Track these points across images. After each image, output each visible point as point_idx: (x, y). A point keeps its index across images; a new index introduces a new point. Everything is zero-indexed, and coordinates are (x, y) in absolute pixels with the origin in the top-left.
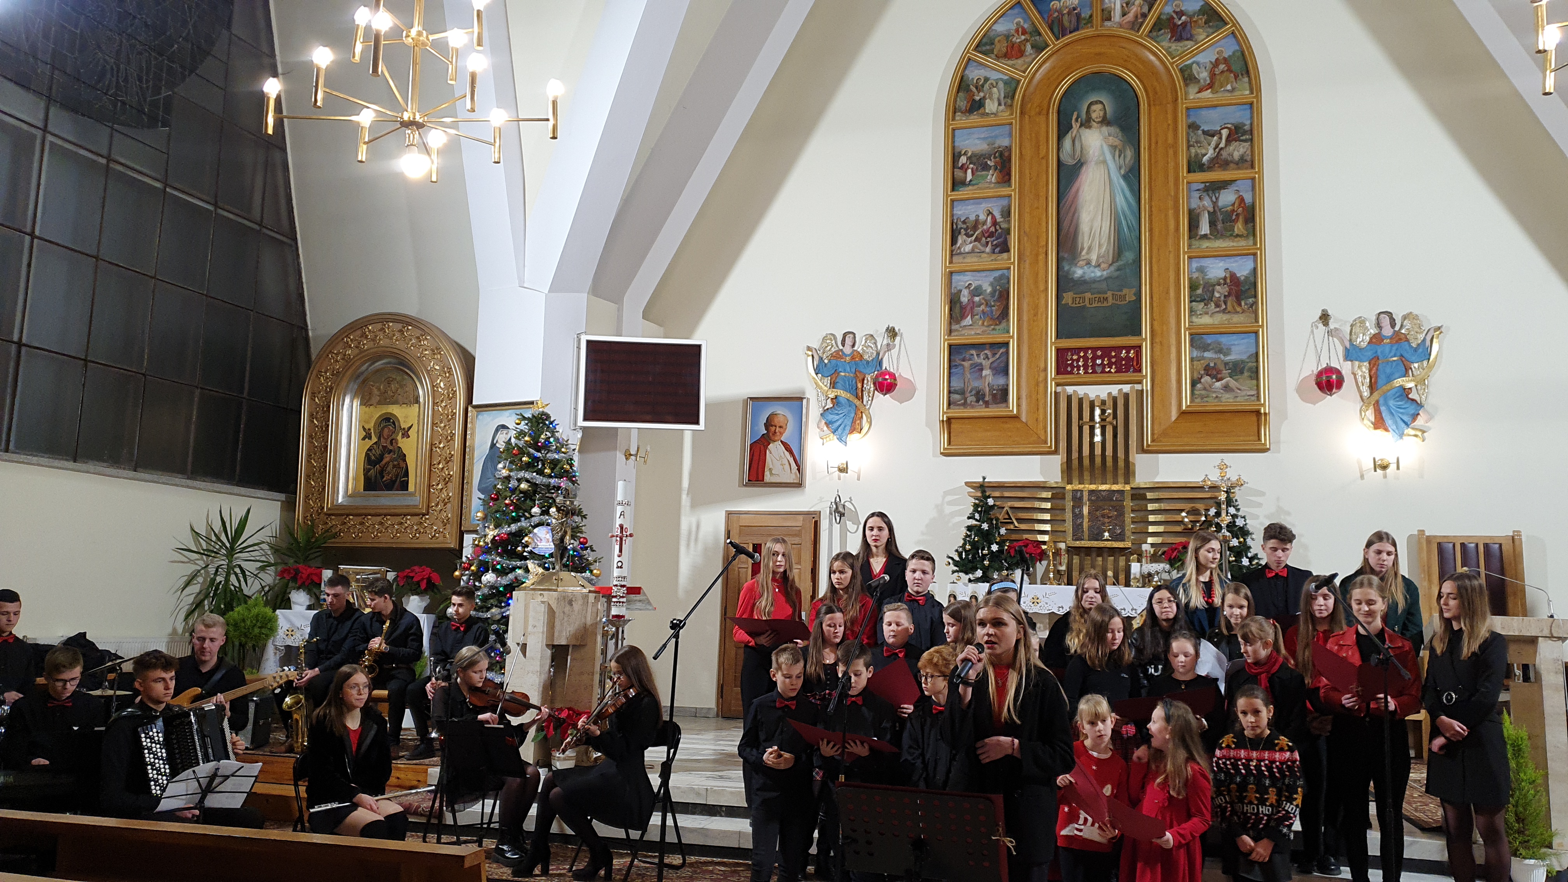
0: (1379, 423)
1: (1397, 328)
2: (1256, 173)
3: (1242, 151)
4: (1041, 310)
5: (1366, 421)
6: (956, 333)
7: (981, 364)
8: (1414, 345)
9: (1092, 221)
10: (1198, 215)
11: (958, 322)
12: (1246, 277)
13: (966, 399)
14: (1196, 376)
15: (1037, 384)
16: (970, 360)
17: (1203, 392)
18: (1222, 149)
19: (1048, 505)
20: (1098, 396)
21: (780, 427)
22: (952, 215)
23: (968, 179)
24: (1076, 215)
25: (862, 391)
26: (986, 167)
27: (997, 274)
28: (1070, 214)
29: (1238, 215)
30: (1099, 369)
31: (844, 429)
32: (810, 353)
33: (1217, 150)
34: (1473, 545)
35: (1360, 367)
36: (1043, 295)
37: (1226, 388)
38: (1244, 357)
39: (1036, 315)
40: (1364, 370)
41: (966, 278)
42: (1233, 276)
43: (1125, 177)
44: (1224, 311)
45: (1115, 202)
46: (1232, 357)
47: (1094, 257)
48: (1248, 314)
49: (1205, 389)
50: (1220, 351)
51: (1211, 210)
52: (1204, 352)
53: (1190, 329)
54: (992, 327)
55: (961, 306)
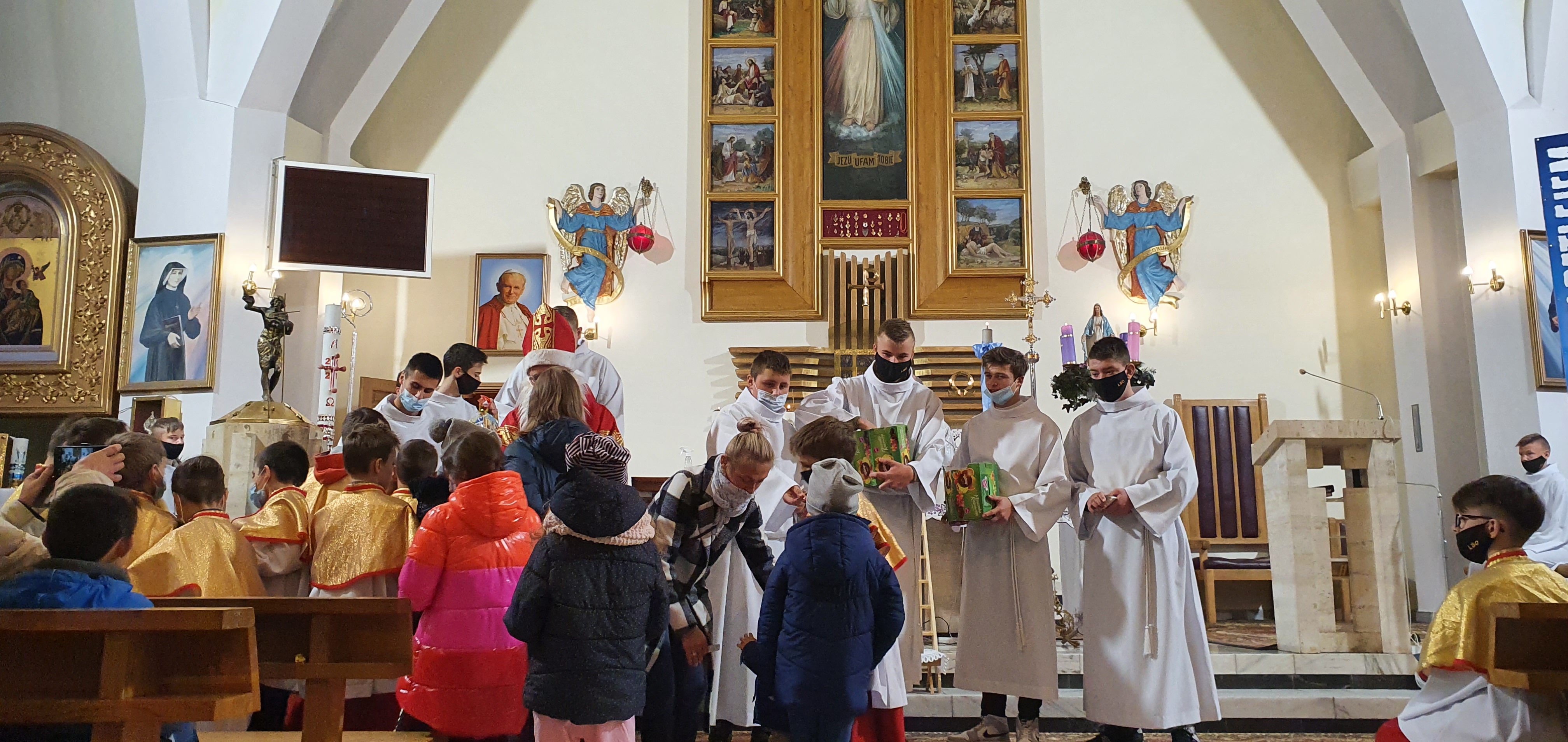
0: (1136, 290)
1: (1152, 198)
2: (1020, 37)
3: (1006, 15)
4: (807, 168)
5: (1123, 288)
6: (718, 190)
7: (745, 223)
8: (1168, 214)
9: (859, 77)
10: (964, 76)
11: (720, 177)
12: (1010, 142)
13: (729, 261)
15: (804, 247)
16: (733, 218)
17: (969, 257)
18: (986, 12)
19: (815, 372)
20: (866, 259)
21: (516, 287)
22: (712, 63)
23: (729, 26)
24: (842, 71)
25: (613, 249)
26: (749, 15)
27: (761, 128)
28: (835, 70)
29: (1002, 79)
30: (866, 233)
31: (592, 291)
32: (552, 206)
33: (982, 13)
34: (1223, 409)
35: (1118, 235)
36: (809, 153)
37: (991, 253)
38: (1009, 222)
39: (801, 174)
40: (1121, 238)
41: (727, 131)
42: (997, 140)
43: (891, 35)
44: (988, 176)
45: (881, 61)
47: (860, 117)
48: (1012, 179)
49: (970, 254)
50: (985, 216)
51: (976, 73)
52: (969, 216)
53: (955, 193)
54: (757, 184)
55: (723, 161)
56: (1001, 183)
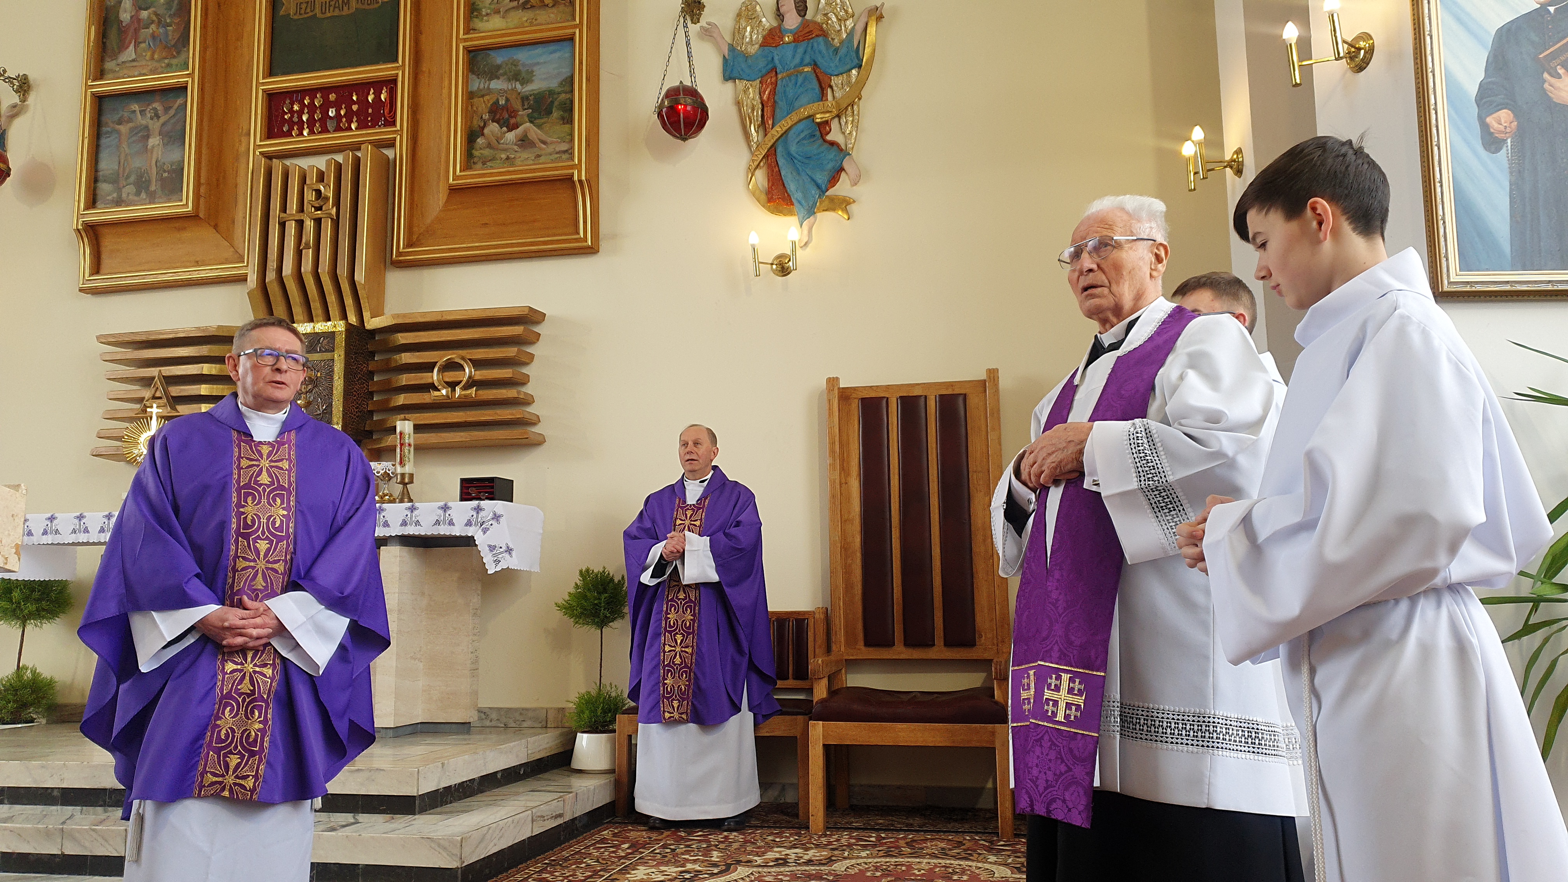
0: (775, 190)
5: (752, 194)
6: (110, 76)
7: (146, 127)
8: (837, 43)
11: (114, 56)
13: (119, 190)
14: (477, 123)
15: (237, 159)
16: (130, 120)
17: (487, 152)
20: (312, 167)
30: (332, 126)
34: (917, 400)
35: (743, 90)
36: (250, 4)
37: (524, 142)
38: (554, 84)
39: (240, 38)
44: (524, 7)
46: (535, 86)
48: (562, 7)
49: (489, 146)
50: (516, 76)
52: (491, 79)
53: (465, 40)
54: (166, 61)
55: (119, 29)
56: (543, 16)
